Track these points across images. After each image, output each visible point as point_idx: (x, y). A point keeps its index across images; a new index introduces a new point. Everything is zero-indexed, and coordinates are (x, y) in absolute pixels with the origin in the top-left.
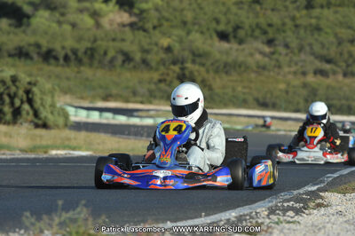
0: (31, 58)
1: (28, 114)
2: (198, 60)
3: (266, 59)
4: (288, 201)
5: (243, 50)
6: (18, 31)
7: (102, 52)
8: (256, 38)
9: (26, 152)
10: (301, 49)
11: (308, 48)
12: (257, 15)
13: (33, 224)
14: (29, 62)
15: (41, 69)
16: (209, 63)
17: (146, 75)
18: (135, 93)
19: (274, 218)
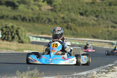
0: (18, 20)
1: (17, 38)
2: (73, 22)
3: (95, 22)
4: (103, 69)
5: (88, 19)
6: (14, 11)
7: (41, 18)
8: (92, 15)
9: (16, 51)
10: (107, 19)
11: (109, 19)
12: (93, 7)
13: (20, 75)
14: (17, 21)
15: (21, 24)
16: (76, 23)
19: (99, 75)
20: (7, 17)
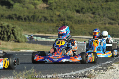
0: (13, 19)
1: (13, 38)
2: (69, 19)
3: (92, 19)
4: (101, 66)
5: (84, 16)
6: (9, 10)
7: (37, 17)
8: (89, 12)
9: (12, 50)
10: (104, 16)
11: (106, 15)
12: (89, 4)
13: (16, 75)
15: (17, 23)
16: (73, 20)
17: (52, 25)
18: (48, 31)
19: (97, 72)
20: (2, 16)
